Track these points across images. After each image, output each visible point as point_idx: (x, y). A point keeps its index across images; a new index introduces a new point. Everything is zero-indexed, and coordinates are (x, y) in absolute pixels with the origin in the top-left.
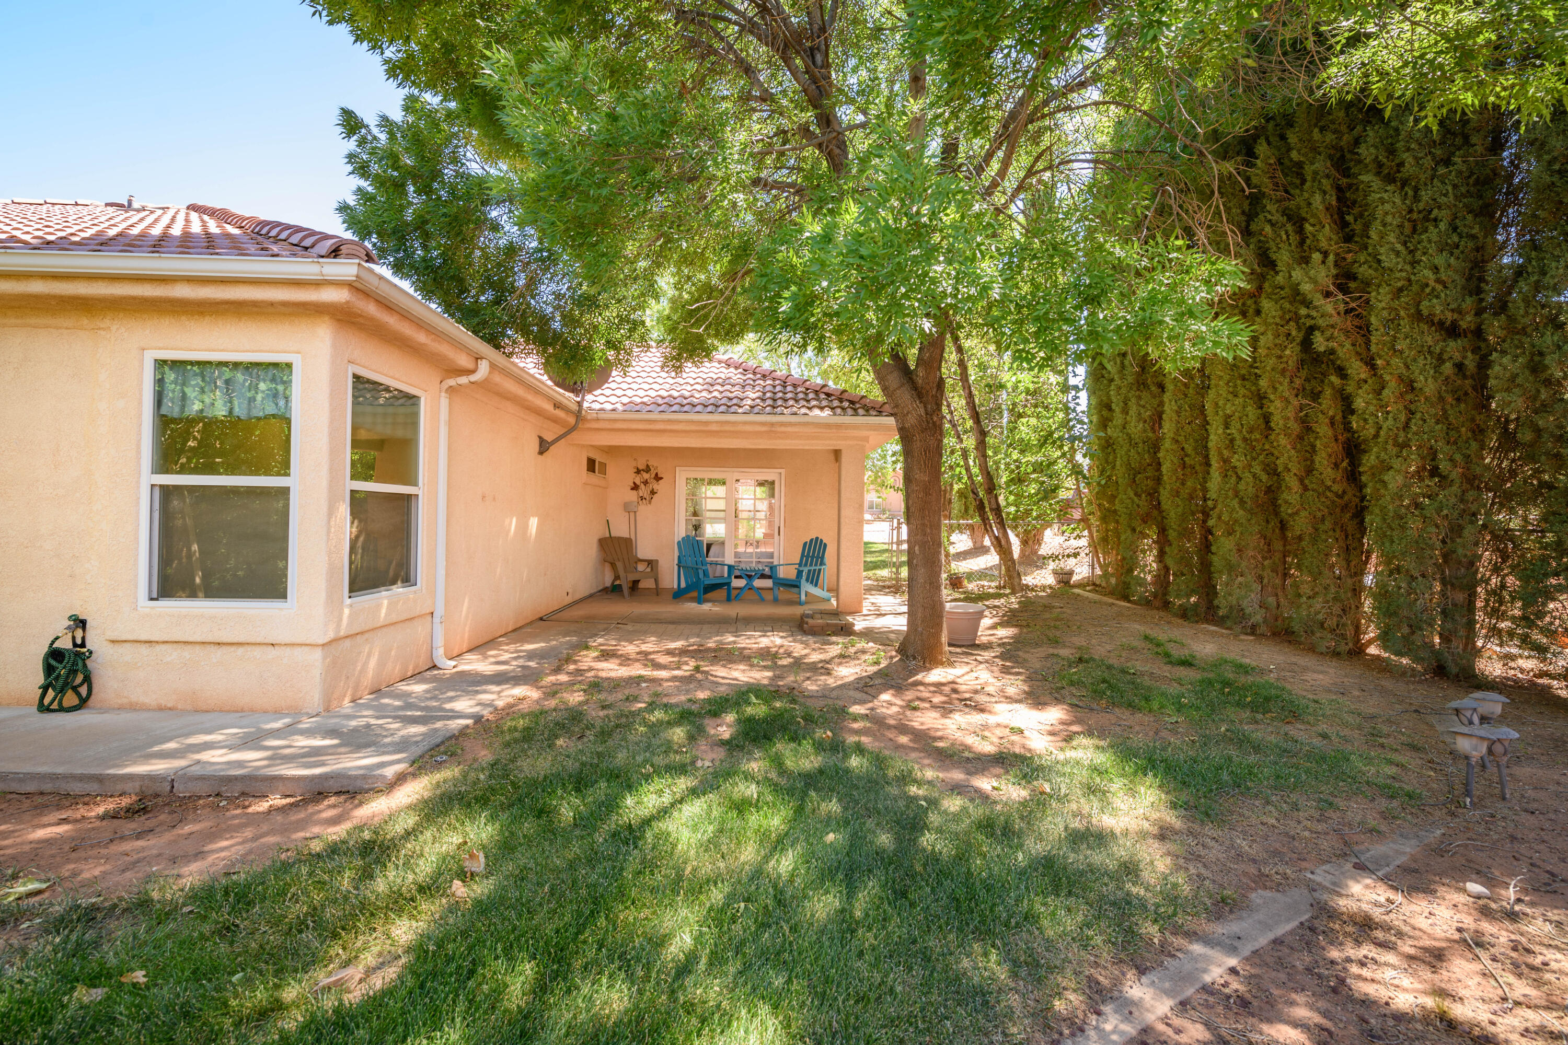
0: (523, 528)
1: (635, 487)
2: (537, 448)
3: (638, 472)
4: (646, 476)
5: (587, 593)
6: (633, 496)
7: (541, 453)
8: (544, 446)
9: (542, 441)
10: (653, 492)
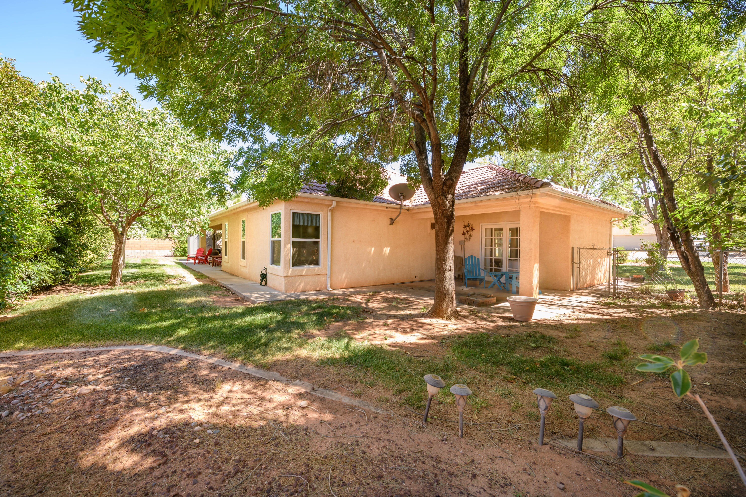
0: (380, 252)
1: (464, 234)
2: (389, 222)
3: (465, 227)
4: (468, 229)
5: (429, 278)
6: (463, 238)
7: (392, 224)
8: (392, 221)
9: (392, 219)
10: (471, 236)
